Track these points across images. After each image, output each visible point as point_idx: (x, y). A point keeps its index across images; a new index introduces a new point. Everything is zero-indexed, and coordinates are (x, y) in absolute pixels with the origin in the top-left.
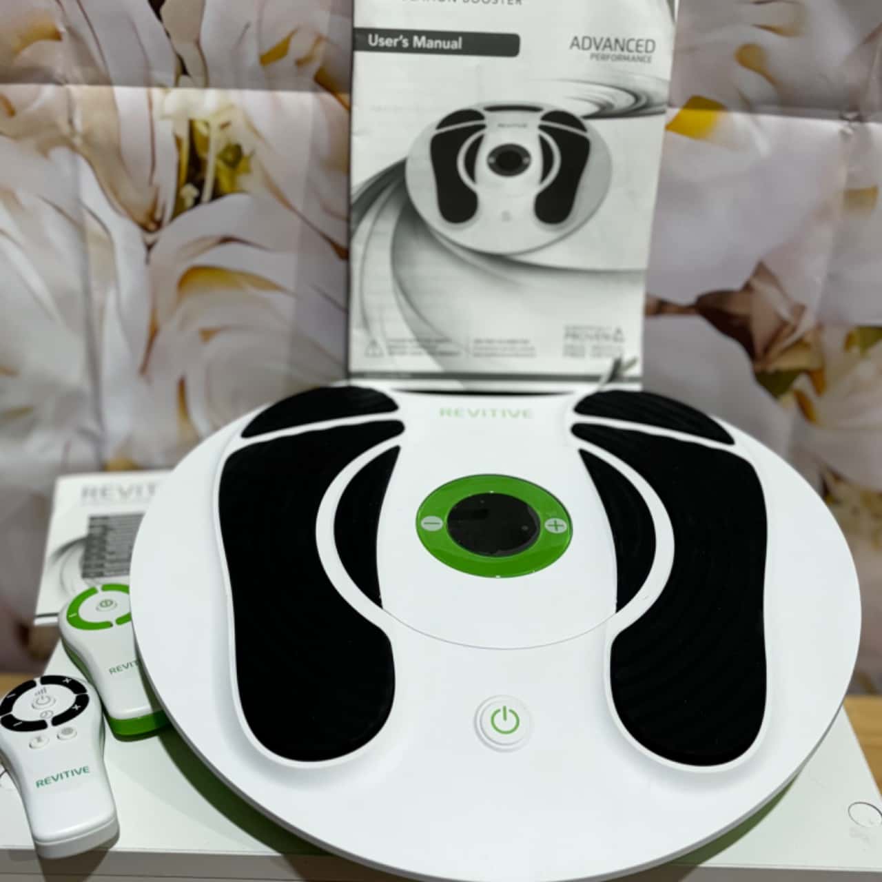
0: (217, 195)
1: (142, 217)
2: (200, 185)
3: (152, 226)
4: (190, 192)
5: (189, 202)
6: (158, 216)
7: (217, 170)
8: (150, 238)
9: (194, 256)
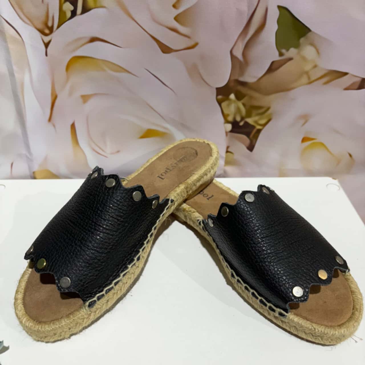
0: (85, 10)
1: (41, 26)
2: (74, 3)
3: (47, 31)
4: (68, 7)
5: (69, 14)
6: (50, 24)
8: (47, 39)
9: (74, 50)
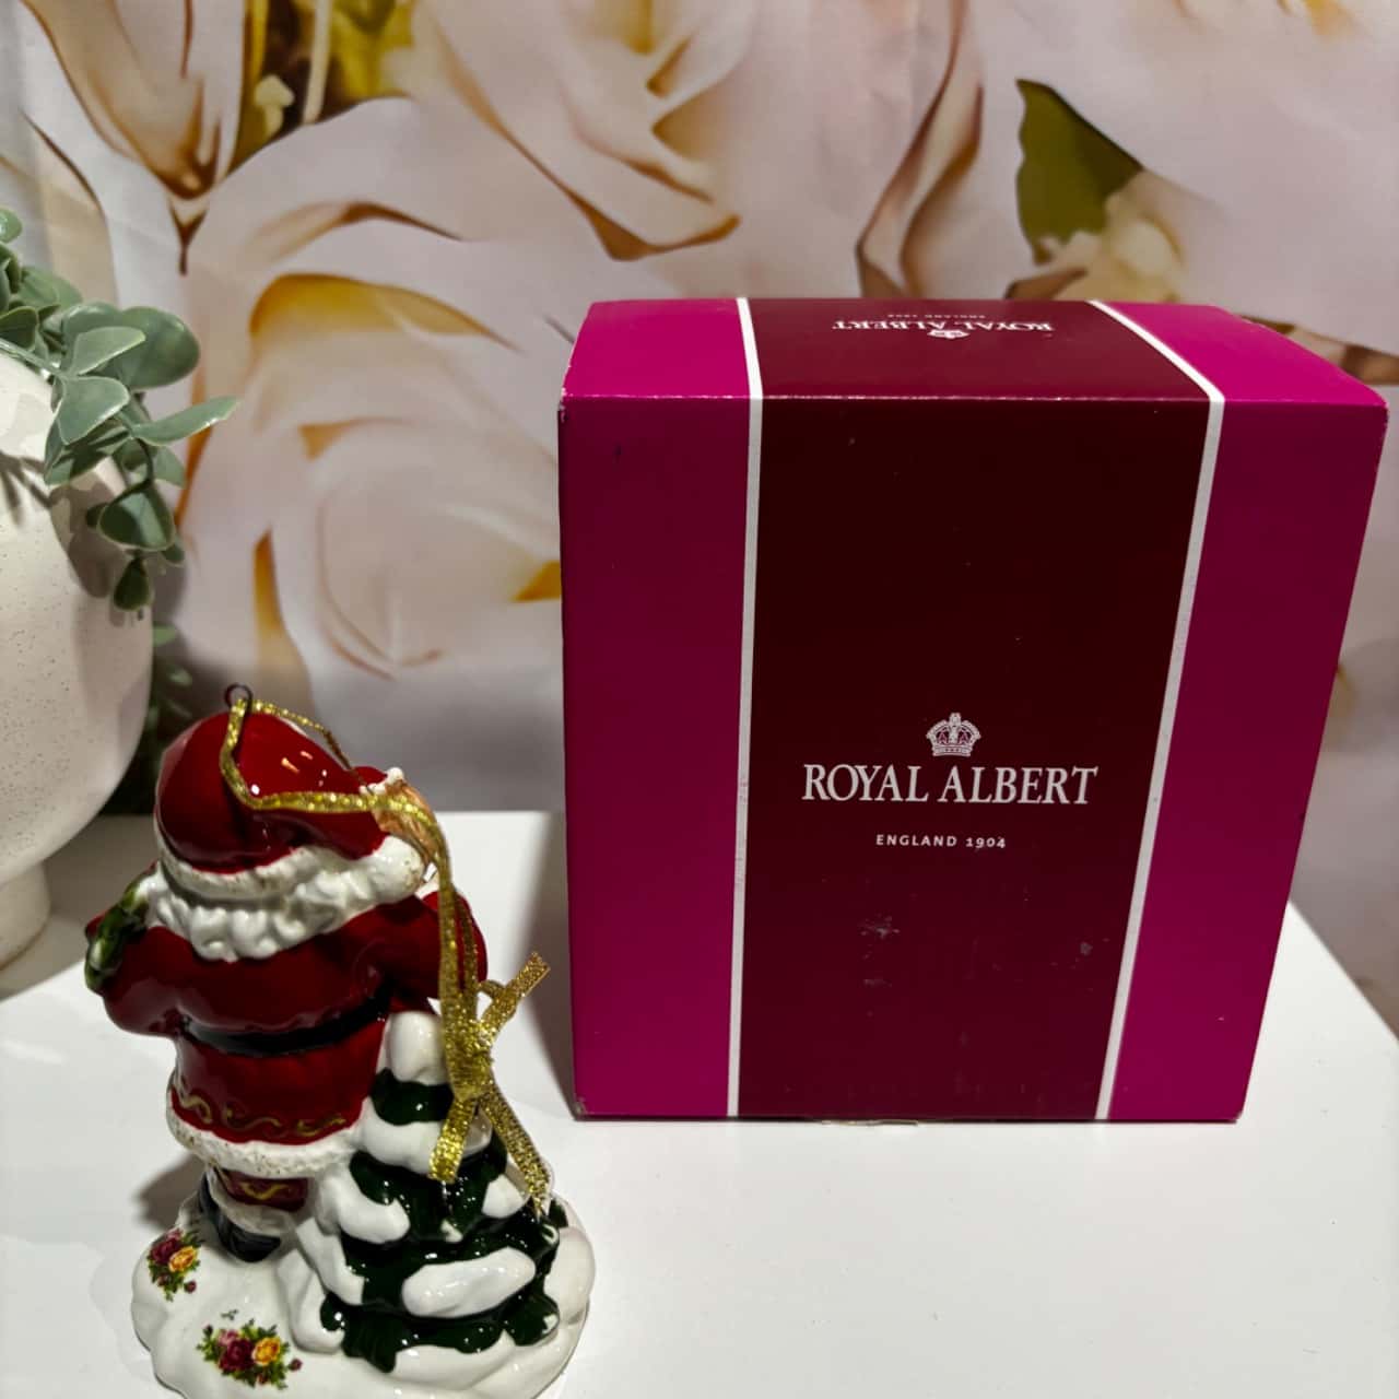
0: (335, 103)
1: (168, 161)
2: (296, 79)
3: (191, 181)
4: (273, 93)
5: (274, 120)
7: (335, 38)
8: (187, 210)
9: (289, 250)
